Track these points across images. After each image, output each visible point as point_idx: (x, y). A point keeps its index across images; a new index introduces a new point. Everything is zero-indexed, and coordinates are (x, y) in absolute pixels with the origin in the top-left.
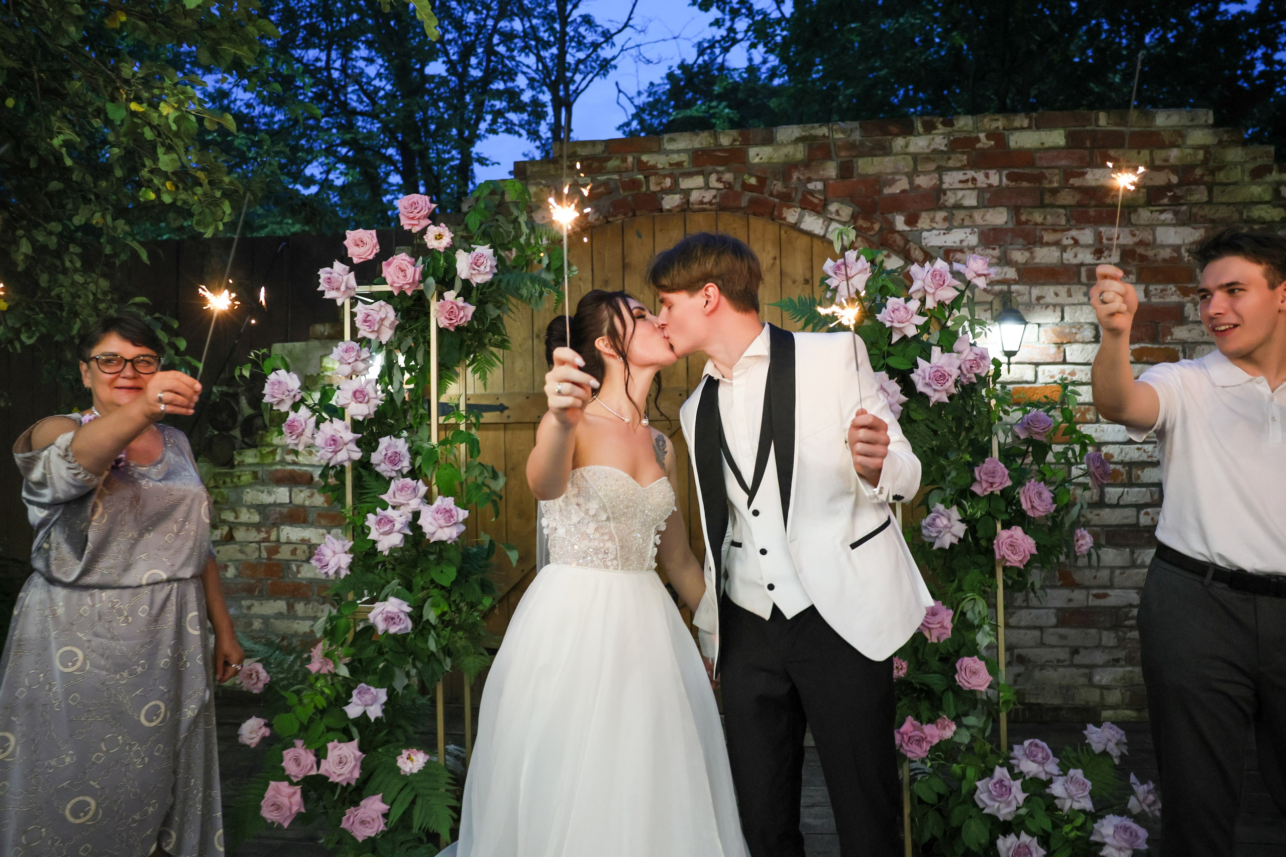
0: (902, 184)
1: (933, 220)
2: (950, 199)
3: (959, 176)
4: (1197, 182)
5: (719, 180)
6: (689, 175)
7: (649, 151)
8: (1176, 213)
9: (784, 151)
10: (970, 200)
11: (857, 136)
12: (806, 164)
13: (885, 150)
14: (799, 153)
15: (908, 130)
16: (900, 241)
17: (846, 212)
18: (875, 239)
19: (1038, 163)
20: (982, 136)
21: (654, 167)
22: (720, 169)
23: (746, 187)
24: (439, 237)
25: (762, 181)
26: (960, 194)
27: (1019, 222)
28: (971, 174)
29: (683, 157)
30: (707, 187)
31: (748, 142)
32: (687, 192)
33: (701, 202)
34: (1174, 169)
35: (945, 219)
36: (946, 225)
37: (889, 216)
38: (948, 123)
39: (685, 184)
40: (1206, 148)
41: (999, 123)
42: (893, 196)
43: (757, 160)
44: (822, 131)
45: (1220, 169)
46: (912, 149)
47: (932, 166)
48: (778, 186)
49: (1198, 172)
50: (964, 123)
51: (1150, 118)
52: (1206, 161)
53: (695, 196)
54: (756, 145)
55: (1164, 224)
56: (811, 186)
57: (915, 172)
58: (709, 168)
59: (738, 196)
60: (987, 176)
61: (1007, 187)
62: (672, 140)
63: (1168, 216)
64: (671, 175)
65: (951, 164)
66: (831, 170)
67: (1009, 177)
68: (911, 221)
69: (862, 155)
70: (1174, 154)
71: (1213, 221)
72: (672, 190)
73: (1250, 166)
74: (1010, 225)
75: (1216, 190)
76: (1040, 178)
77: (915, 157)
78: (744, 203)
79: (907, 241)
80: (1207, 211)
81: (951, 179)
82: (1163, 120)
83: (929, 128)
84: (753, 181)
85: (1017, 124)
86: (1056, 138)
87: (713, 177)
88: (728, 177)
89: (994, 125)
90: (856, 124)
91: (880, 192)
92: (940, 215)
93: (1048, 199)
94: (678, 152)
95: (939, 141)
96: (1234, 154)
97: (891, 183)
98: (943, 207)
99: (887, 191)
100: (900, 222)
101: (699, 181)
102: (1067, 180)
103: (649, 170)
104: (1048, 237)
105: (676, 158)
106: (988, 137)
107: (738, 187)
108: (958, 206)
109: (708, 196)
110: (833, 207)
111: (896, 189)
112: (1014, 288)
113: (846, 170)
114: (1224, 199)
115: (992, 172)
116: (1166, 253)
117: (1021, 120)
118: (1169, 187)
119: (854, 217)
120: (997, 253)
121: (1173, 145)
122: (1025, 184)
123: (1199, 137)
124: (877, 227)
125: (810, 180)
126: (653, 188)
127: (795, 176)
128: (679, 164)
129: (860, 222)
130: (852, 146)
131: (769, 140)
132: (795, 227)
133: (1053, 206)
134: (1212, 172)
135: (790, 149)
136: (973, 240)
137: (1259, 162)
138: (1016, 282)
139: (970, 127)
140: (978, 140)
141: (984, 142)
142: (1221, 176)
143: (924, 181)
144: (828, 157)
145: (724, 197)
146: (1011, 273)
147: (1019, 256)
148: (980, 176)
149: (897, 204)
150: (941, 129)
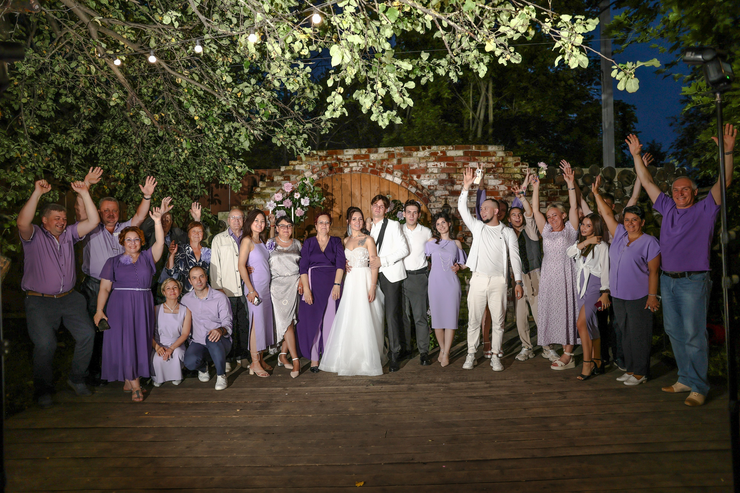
0: (415, 166)
1: (425, 177)
2: (430, 171)
3: (432, 164)
4: (500, 167)
5: (361, 164)
6: (352, 162)
7: (340, 154)
8: (494, 176)
9: (381, 155)
10: (436, 171)
11: (403, 151)
12: (388, 160)
13: (410, 155)
14: (386, 156)
15: (418, 150)
16: (415, 183)
17: (399, 174)
18: (408, 182)
19: (455, 160)
20: (439, 152)
21: (341, 159)
22: (362, 160)
23: (369, 166)
24: (297, 196)
25: (374, 164)
26: (433, 169)
27: (449, 178)
28: (436, 163)
29: (351, 157)
30: (358, 166)
31: (370, 152)
32: (352, 168)
33: (356, 171)
34: (494, 163)
35: (428, 177)
36: (428, 178)
37: (412, 175)
38: (430, 148)
39: (351, 165)
40: (502, 157)
41: (443, 148)
42: (413, 170)
43: (373, 158)
44: (392, 149)
45: (506, 163)
46: (419, 156)
47: (425, 161)
48: (379, 166)
49: (500, 164)
50: (434, 148)
51: (487, 148)
52: (502, 161)
53: (354, 169)
54: (372, 153)
55: (491, 179)
56: (389, 166)
57: (420, 162)
58: (358, 160)
59: (367, 169)
60: (440, 164)
61: (446, 168)
62: (347, 151)
63: (492, 177)
64: (347, 162)
65: (430, 160)
66: (395, 161)
67: (447, 164)
68: (418, 177)
69: (404, 157)
70: (494, 159)
71: (504, 178)
72: (347, 167)
73: (514, 163)
74: (447, 179)
75: (505, 169)
76: (456, 165)
77: (420, 158)
78: (369, 171)
79: (417, 183)
80: (503, 175)
81: (430, 165)
82: (491, 148)
83: (424, 149)
84: (372, 164)
85: (449, 149)
86: (460, 153)
87: (360, 163)
88: (364, 163)
89: (443, 149)
90: (402, 147)
91: (409, 168)
92: (427, 175)
93: (458, 171)
94: (349, 155)
95: (427, 153)
96: (510, 159)
97: (412, 166)
98: (427, 173)
99: (411, 168)
100: (415, 177)
101: (355, 164)
102: (463, 166)
103: (340, 160)
104: (458, 182)
105: (348, 157)
106: (441, 152)
107: (367, 166)
108: (432, 173)
109: (358, 169)
110: (395, 173)
111: (414, 168)
112: (448, 197)
113: (399, 161)
114: (507, 172)
115: (442, 163)
116: (492, 187)
117: (450, 147)
118: (492, 168)
119: (402, 176)
120: (443, 187)
121: (493, 156)
122: (451, 167)
123: (501, 154)
124: (408, 179)
125: (388, 164)
126: (341, 166)
127: (384, 163)
128: (349, 159)
129: (403, 177)
130: (401, 154)
131: (376, 152)
132: (384, 178)
133: (460, 173)
134: (504, 164)
135: (383, 155)
136: (436, 183)
137: (517, 161)
138: (448, 195)
139: (436, 149)
140: (438, 153)
141: (440, 154)
142: (506, 165)
143: (422, 165)
144: (394, 157)
145: (363, 169)
146: (447, 193)
147: (449, 188)
148: (438, 164)
149: (414, 172)
150: (427, 150)
